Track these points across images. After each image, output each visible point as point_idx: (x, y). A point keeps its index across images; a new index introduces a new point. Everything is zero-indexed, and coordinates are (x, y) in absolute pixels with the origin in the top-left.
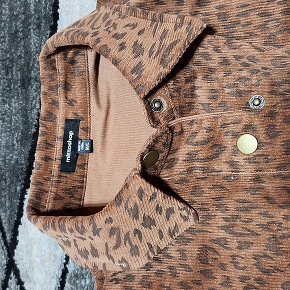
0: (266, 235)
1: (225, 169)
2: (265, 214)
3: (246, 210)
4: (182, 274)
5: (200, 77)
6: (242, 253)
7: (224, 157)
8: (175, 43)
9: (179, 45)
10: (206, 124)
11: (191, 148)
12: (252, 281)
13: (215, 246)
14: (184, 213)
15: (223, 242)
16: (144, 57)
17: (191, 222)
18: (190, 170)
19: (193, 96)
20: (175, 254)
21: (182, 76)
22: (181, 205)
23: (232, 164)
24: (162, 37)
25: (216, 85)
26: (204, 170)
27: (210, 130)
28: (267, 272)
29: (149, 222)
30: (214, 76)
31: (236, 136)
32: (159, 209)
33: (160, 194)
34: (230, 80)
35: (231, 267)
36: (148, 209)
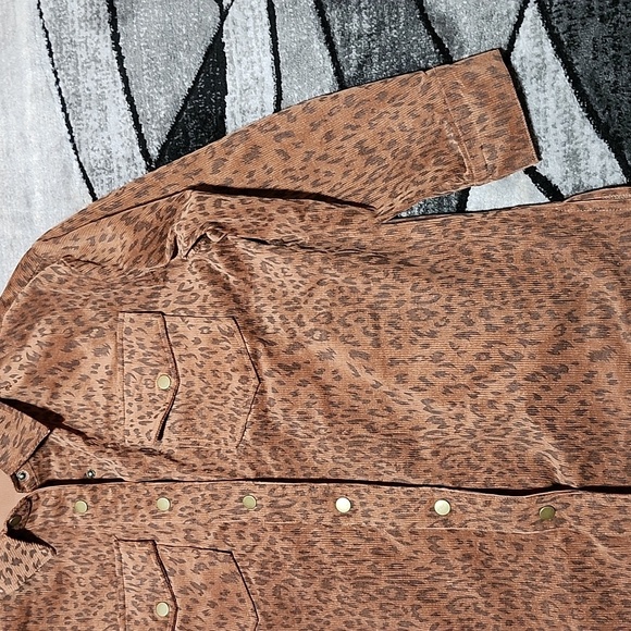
0: (97, 563)
1: (69, 522)
2: (96, 550)
3: (85, 547)
4: (45, 593)
5: (53, 455)
6: (83, 576)
7: (68, 514)
8: (30, 440)
9: (32, 442)
10: (54, 494)
11: (46, 509)
12: (89, 594)
13: (67, 571)
14: (44, 551)
15: (71, 569)
16: (10, 446)
17: (50, 556)
18: (46, 523)
19: (50, 466)
20: (40, 579)
21: (40, 455)
22: (41, 547)
23: (73, 518)
24: (22, 433)
25: (64, 461)
26: (55, 522)
27: (56, 497)
28: (98, 588)
29: (17, 562)
30: (63, 453)
31: (74, 501)
32: (24, 552)
33: (23, 544)
34: (73, 458)
35: (77, 585)
36: (16, 554)
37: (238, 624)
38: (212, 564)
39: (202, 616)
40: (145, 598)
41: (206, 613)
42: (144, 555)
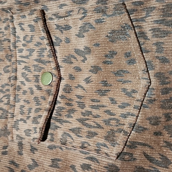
37: (124, 90)
38: (99, 21)
39: (83, 84)
40: (32, 69)
41: (88, 81)
42: (33, 23)
